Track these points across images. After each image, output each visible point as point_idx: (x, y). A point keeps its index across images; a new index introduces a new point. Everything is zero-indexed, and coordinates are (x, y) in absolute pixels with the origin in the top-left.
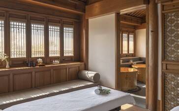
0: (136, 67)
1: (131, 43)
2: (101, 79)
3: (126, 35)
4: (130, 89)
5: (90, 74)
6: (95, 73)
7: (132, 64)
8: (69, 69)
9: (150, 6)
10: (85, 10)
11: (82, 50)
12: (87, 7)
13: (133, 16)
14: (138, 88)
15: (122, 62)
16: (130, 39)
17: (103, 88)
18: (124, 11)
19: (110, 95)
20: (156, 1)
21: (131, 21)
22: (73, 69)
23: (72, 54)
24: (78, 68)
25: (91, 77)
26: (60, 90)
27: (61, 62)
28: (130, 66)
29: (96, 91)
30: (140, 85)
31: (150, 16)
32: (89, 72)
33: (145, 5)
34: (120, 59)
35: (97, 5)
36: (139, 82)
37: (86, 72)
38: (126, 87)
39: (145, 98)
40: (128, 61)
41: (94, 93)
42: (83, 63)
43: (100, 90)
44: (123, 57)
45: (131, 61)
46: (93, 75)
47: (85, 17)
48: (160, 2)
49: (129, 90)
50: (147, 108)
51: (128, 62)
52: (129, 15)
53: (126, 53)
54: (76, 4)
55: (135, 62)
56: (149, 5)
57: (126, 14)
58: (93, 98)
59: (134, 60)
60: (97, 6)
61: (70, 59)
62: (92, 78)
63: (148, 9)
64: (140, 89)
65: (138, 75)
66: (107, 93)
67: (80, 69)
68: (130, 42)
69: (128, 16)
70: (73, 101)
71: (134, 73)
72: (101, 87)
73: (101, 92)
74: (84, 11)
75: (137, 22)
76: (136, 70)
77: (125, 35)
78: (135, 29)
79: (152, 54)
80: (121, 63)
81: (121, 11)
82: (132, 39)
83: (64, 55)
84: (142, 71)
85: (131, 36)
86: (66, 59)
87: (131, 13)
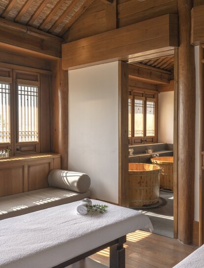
0: (158, 162)
1: (151, 118)
2: (92, 185)
3: (141, 102)
4: (148, 202)
5: (71, 177)
6: (81, 174)
7: (151, 157)
8: (29, 167)
9: (182, 49)
10: (61, 53)
11: (56, 130)
12: (65, 46)
13: (154, 67)
14: (161, 201)
15: (134, 153)
16: (148, 109)
17: (94, 202)
18: (135, 58)
19: (106, 215)
20: (192, 42)
21: (150, 75)
22: (37, 168)
23: (35, 139)
24: (47, 165)
25: (73, 182)
26: (10, 210)
27: (12, 155)
28: (148, 161)
29: (79, 209)
30: (164, 196)
31: (180, 67)
32: (70, 173)
33: (173, 48)
34: (129, 148)
35: (84, 43)
36: (163, 189)
37: (64, 173)
38: (139, 201)
39: (172, 218)
40: (144, 150)
41: (75, 212)
42: (57, 157)
43: (87, 206)
44: (135, 143)
45: (150, 151)
46: (77, 178)
47: (61, 66)
48: (198, 42)
49: (144, 206)
50: (176, 237)
51: (144, 152)
52: (146, 64)
53: (141, 135)
54: (43, 40)
55: (158, 153)
56: (180, 48)
57: (141, 63)
58: (74, 222)
59: (155, 149)
60: (84, 46)
61: (31, 149)
62: (76, 184)
63: (177, 54)
64: (165, 202)
65: (163, 177)
66: (101, 212)
67: (52, 167)
68: (148, 115)
69: (145, 67)
70: (35, 230)
71: (155, 172)
72: (90, 202)
73: (88, 211)
74: (59, 54)
75: (161, 78)
76: (159, 168)
77: (139, 102)
78: (157, 91)
79: (184, 139)
80: (131, 155)
81: (130, 56)
82: (152, 110)
83: (20, 140)
84: (169, 169)
85: (150, 105)
86: (23, 149)
87: (150, 60)
